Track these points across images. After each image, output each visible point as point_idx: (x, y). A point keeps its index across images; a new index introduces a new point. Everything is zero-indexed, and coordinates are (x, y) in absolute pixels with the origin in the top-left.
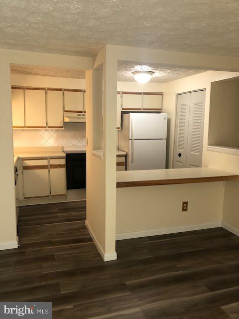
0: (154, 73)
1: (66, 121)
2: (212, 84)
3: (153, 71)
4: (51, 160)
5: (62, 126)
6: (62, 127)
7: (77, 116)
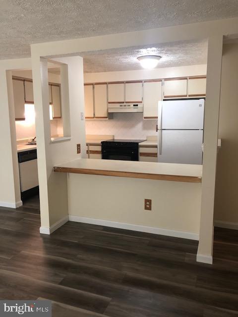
0: (161, 57)
1: (109, 112)
3: (161, 55)
4: (90, 146)
5: (106, 116)
6: (107, 118)
7: (119, 106)
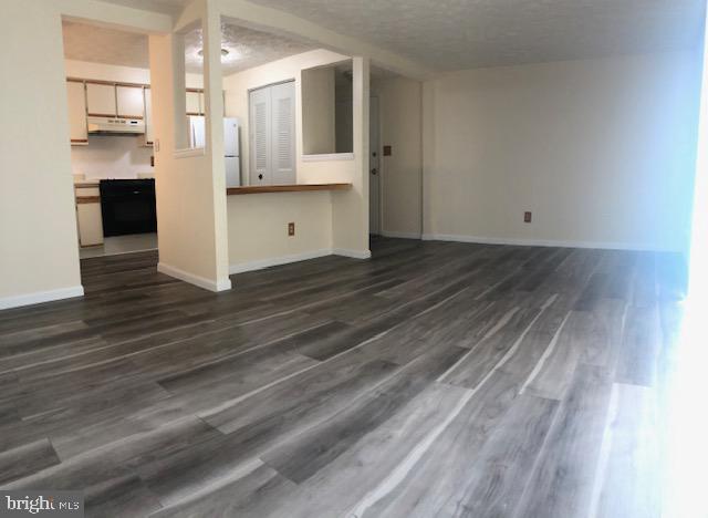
0: (227, 53)
1: (90, 130)
2: (303, 72)
4: (77, 190)
